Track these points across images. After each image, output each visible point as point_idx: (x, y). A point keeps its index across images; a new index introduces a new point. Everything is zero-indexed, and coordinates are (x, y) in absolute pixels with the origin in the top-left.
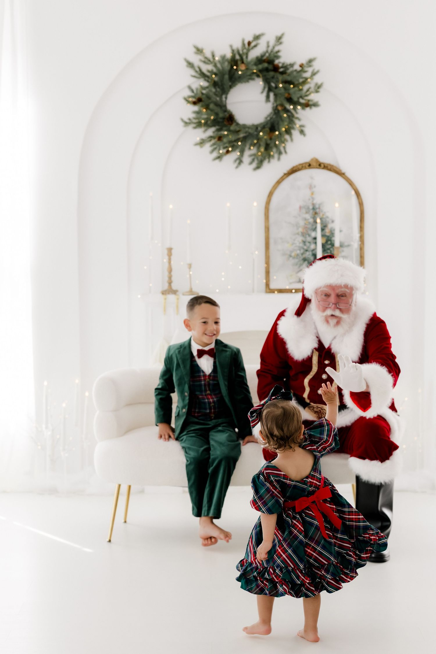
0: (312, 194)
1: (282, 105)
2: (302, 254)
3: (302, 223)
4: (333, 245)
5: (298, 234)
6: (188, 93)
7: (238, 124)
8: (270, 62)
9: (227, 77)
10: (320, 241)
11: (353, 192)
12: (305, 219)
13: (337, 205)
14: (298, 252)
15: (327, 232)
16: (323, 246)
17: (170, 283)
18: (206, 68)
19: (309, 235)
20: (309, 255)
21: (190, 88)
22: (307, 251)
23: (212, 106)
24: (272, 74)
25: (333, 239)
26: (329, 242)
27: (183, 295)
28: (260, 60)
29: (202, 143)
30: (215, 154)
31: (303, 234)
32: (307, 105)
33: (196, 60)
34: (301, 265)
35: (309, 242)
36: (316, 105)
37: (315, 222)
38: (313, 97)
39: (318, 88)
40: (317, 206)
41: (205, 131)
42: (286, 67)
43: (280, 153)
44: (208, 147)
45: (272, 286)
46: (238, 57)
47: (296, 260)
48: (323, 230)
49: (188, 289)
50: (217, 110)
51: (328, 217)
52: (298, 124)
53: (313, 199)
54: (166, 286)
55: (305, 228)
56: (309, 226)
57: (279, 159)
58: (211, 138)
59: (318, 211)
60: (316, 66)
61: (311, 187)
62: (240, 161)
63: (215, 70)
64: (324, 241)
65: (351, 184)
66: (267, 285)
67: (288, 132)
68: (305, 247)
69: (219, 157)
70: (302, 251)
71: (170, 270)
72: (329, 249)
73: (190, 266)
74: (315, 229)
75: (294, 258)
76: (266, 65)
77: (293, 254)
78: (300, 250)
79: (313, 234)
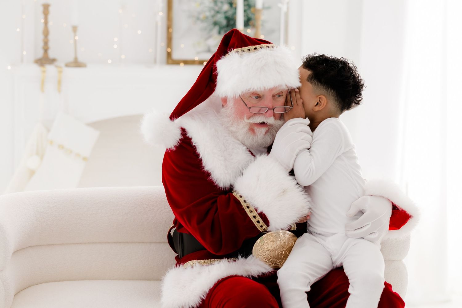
2: (213, 16)
14: (208, 14)
17: (46, 49)
20: (220, 18)
22: (218, 12)
27: (67, 65)
34: (211, 30)
35: (222, 2)
45: (176, 56)
47: (205, 25)
49: (71, 59)
54: (41, 54)
66: (169, 55)
68: (217, 8)
70: (213, 13)
73: (75, 29)
75: (202, 21)
77: (202, 16)
78: (210, 11)
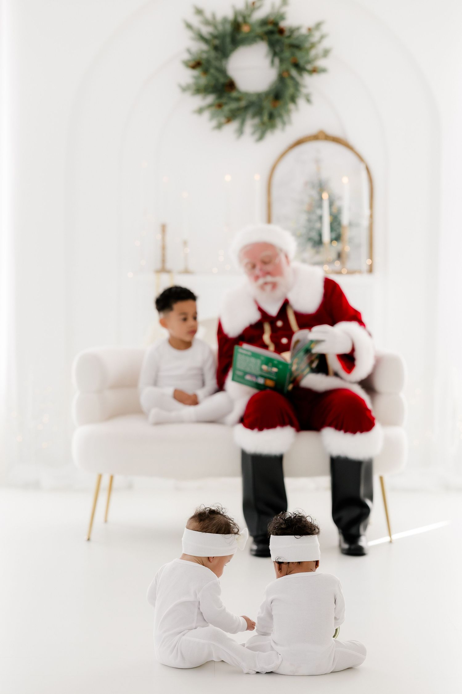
0: (319, 168)
1: (287, 71)
3: (307, 200)
4: (339, 224)
5: (302, 211)
6: (186, 56)
7: (239, 92)
8: (275, 24)
9: (228, 40)
10: (327, 220)
11: (362, 167)
12: (311, 196)
13: (345, 180)
14: (303, 231)
15: (334, 210)
17: (164, 261)
18: (206, 30)
19: (315, 213)
21: (189, 51)
22: (311, 230)
23: (212, 71)
24: (277, 36)
25: (340, 217)
26: (337, 221)
28: (264, 22)
29: (200, 111)
30: (214, 123)
31: (309, 212)
32: (314, 71)
33: (196, 21)
35: (314, 221)
36: (323, 70)
37: (321, 199)
38: (321, 63)
39: (326, 53)
40: (323, 182)
41: (204, 98)
42: (292, 31)
43: (284, 123)
44: (207, 115)
46: (240, 19)
47: (301, 240)
48: (330, 206)
49: (182, 267)
50: (218, 75)
51: (335, 193)
52: (304, 91)
53: (319, 173)
54: (159, 266)
55: (310, 205)
56: (315, 203)
57: (283, 129)
58: (210, 106)
59: (324, 186)
60: (324, 29)
61: (317, 161)
62: (240, 132)
63: (216, 33)
64: (332, 220)
65: (360, 158)
67: (293, 99)
68: (311, 226)
69: (219, 126)
70: (307, 230)
71: (164, 248)
72: (337, 228)
73: (185, 243)
74: (320, 206)
75: (299, 236)
76: (270, 27)
78: (305, 228)
79: (318, 212)
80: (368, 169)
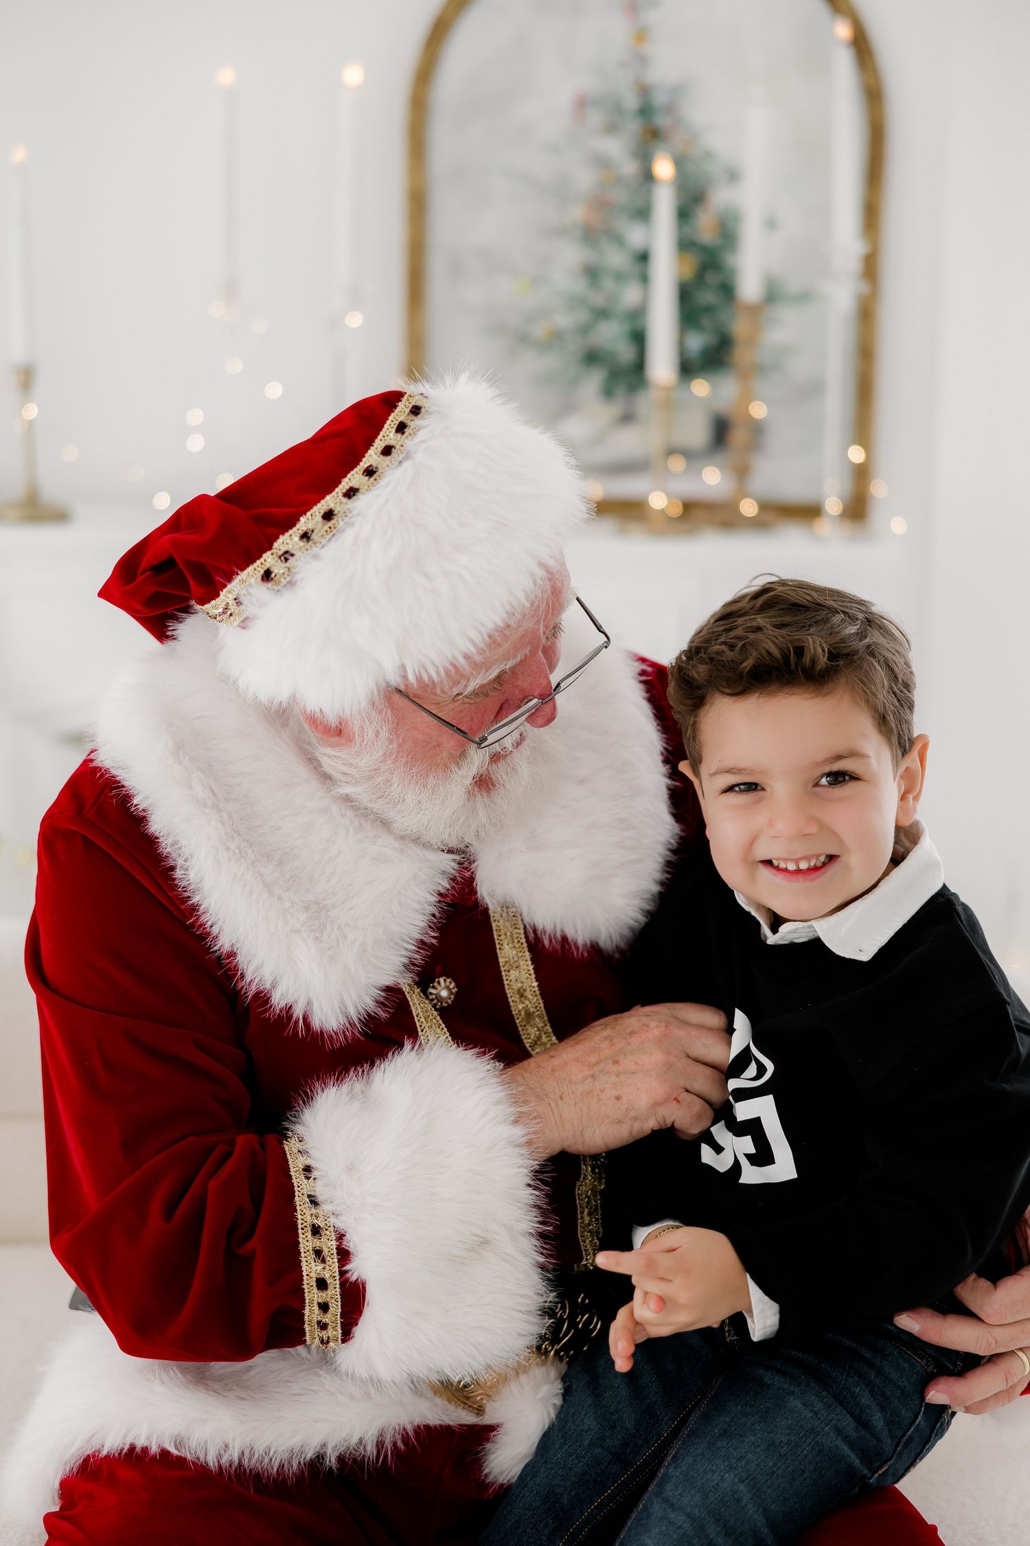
0: (641, 35)
2: (584, 330)
3: (585, 179)
4: (727, 290)
5: (562, 232)
10: (667, 271)
11: (839, 35)
12: (602, 163)
14: (565, 320)
15: (705, 226)
16: (685, 294)
19: (619, 240)
20: (611, 335)
22: (602, 314)
25: (730, 260)
26: (711, 278)
31: (590, 235)
34: (575, 382)
35: (615, 275)
37: (648, 177)
40: (660, 99)
47: (552, 360)
48: (684, 214)
49: (17, 493)
51: (708, 155)
53: (642, 60)
55: (601, 204)
56: (620, 196)
59: (662, 121)
64: (688, 271)
68: (598, 299)
70: (583, 316)
72: (709, 310)
73: (26, 377)
75: (540, 348)
77: (539, 330)
78: (572, 312)
79: (636, 236)
80: (861, 45)
